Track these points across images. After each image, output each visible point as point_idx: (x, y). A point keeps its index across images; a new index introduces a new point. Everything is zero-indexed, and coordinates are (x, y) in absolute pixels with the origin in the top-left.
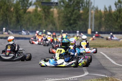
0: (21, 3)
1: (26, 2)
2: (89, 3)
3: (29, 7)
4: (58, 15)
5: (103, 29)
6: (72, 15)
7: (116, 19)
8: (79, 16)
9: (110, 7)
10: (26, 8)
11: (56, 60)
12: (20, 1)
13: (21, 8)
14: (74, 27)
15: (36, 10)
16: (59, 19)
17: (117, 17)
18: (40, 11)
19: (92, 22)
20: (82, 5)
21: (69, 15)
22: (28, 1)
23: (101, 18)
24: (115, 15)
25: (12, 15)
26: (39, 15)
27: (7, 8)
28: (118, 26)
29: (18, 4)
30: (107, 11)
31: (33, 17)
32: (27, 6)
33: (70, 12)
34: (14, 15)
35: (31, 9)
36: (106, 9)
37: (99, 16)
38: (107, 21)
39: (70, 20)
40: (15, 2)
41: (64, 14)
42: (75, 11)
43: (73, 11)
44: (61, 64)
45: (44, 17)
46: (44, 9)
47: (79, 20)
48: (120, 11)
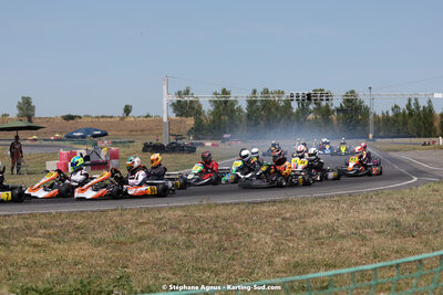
2: (366, 109)
4: (337, 122)
5: (382, 133)
6: (351, 121)
8: (358, 121)
9: (387, 112)
10: (306, 116)
12: (300, 110)
13: (301, 116)
15: (316, 118)
16: (338, 126)
17: (395, 122)
18: (320, 119)
19: (371, 127)
20: (360, 111)
21: (348, 122)
22: (307, 110)
24: (392, 120)
25: (293, 123)
28: (396, 130)
29: (298, 112)
30: (384, 116)
31: (313, 124)
32: (307, 114)
33: (349, 118)
34: (295, 123)
35: (311, 116)
36: (383, 114)
37: (377, 120)
38: (385, 126)
39: (349, 126)
40: (294, 111)
41: (344, 121)
42: (354, 117)
43: (352, 117)
45: (323, 125)
46: (323, 117)
47: (358, 126)
48: (397, 115)
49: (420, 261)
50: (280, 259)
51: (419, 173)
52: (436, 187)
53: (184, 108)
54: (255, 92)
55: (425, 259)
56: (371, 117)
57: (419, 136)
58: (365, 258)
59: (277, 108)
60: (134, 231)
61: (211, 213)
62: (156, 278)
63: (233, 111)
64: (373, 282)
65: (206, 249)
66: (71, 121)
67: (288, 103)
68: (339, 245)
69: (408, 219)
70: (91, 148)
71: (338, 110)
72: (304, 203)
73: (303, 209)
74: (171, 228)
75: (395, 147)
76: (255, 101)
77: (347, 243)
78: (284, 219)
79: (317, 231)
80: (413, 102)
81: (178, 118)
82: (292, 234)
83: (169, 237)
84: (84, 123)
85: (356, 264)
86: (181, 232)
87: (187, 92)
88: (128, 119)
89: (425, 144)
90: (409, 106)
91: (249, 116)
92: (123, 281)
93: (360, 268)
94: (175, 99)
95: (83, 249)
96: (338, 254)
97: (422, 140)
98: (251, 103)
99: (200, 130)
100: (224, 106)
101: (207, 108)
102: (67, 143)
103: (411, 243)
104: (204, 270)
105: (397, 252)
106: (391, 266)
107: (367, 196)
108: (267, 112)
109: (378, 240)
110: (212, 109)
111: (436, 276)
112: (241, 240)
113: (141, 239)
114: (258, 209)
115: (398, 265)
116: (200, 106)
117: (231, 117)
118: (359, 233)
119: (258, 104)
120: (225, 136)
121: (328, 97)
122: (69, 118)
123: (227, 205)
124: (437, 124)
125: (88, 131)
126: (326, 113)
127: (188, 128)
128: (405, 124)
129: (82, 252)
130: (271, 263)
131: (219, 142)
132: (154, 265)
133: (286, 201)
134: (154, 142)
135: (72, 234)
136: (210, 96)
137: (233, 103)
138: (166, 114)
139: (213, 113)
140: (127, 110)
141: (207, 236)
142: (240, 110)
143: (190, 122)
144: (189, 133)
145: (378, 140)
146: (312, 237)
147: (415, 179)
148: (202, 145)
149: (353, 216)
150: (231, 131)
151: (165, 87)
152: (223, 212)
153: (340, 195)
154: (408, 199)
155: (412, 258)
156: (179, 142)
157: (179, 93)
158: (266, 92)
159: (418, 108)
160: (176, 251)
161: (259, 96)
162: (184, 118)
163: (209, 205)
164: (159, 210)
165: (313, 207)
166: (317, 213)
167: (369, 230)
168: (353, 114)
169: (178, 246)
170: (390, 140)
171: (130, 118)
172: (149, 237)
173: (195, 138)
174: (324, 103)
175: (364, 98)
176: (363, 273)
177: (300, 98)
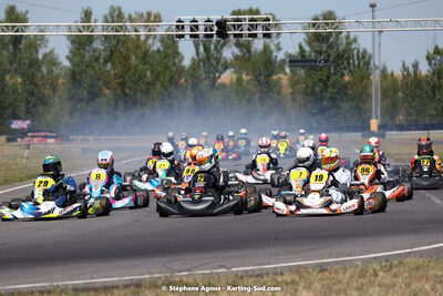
0: (201, 64)
1: (214, 63)
2: (363, 57)
3: (221, 73)
4: (291, 90)
5: (401, 117)
6: (326, 87)
7: (431, 94)
8: (343, 90)
9: (416, 66)
10: (214, 76)
11: (37, 204)
12: (200, 60)
13: (204, 76)
14: (331, 117)
15: (239, 80)
16: (294, 100)
17: (434, 88)
18: (248, 82)
19: (376, 104)
20: (349, 64)
21: (318, 89)
22: (218, 60)
23: (396, 91)
24: (428, 83)
25: (184, 94)
26: (247, 91)
27: (172, 77)
28: (436, 109)
29: (195, 66)
30: (409, 75)
31: (233, 96)
32: (217, 71)
33: (320, 80)
34: (188, 92)
35: (227, 77)
36: (405, 69)
37: (391, 87)
38: (409, 99)
39: (322, 99)
40: (187, 63)
41: (307, 87)
42: (333, 78)
43: (328, 78)
44: (49, 212)
45: (257, 97)
46: (257, 77)
47: (343, 100)
48: (439, 73)
54: (87, 15)
56: (375, 77)
59: (145, 56)
63: (34, 63)
67: (170, 43)
71: (293, 62)
76: (90, 39)
91: (75, 77)
98: (80, 43)
108: (119, 66)
117: (30, 79)
119: (98, 45)
120: (17, 125)
121: (269, 27)
126: (264, 68)
137: (34, 44)
142: (51, 60)
145: (393, 135)
150: (29, 114)
153: (297, 270)
158: (116, 15)
161: (99, 28)
174: (258, 45)
175: (359, 31)
177: (201, 32)
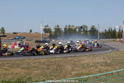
1: (80, 31)
4: (89, 34)
5: (102, 37)
7: (105, 35)
9: (103, 32)
10: (80, 33)
18: (84, 33)
19: (99, 36)
25: (77, 35)
28: (105, 37)
29: (78, 31)
31: (83, 35)
35: (82, 33)
38: (102, 35)
39: (93, 35)
40: (77, 31)
41: (91, 34)
45: (85, 35)
47: (95, 35)
48: (106, 32)
49: (112, 73)
50: (73, 73)
51: (112, 48)
52: (117, 52)
53: (47, 30)
54: (66, 26)
55: (114, 72)
56: (99, 33)
57: (112, 38)
58: (97, 72)
59: (73, 30)
60: (33, 65)
61: (54, 60)
62: (39, 78)
63: (60, 31)
64: (99, 79)
65: (53, 70)
66: (15, 34)
67: (75, 29)
68: (90, 69)
69: (109, 61)
70: (21, 42)
71: (89, 31)
72: (80, 57)
73: (80, 59)
74: (43, 64)
75: (105, 41)
76: (66, 29)
77: (92, 68)
78: (74, 61)
79: (84, 65)
80: (110, 28)
81: (45, 33)
82: (77, 66)
83: (42, 67)
84: (19, 35)
85: (95, 74)
86: (46, 65)
87: (47, 26)
88: (31, 34)
89: (113, 40)
90: (109, 30)
91: (65, 33)
92: (30, 79)
93: (96, 75)
94: (44, 28)
95: (19, 70)
96: (89, 71)
97: (113, 39)
98: (65, 29)
99: (51, 37)
100: (58, 30)
101: (53, 30)
102: (14, 40)
103: (110, 68)
104: (52, 76)
105: (106, 71)
106: (104, 75)
107: (97, 55)
108: (70, 31)
109: (100, 67)
110: (54, 31)
111: (117, 77)
112: (63, 67)
113: (35, 67)
114: (67, 59)
115: (106, 74)
116: (51, 30)
117: (60, 33)
118: (95, 65)
119: (67, 29)
120: (58, 38)
121: (87, 27)
122: (15, 33)
123: (59, 57)
124: (117, 35)
125: (20, 37)
126: (86, 32)
127: (48, 36)
128: (108, 35)
129: (18, 71)
130: (71, 74)
131: (56, 40)
132: (38, 74)
133: (75, 56)
134: (38, 40)
135: (15, 66)
136: (54, 27)
137: (60, 29)
138: (42, 32)
139: (55, 32)
140: (31, 31)
141: (53, 66)
142: (62, 31)
143: (48, 34)
144: (48, 37)
145: (100, 39)
146: (82, 66)
147: (111, 50)
148: (52, 41)
149: (94, 60)
150: (59, 37)
151: (41, 25)
152: (57, 59)
154: (109, 56)
155: (110, 72)
156: (45, 40)
157: (45, 26)
158: (69, 26)
159: (112, 30)
160: (44, 71)
161: (67, 27)
162: (47, 33)
163: (54, 58)
164: (40, 59)
165: (82, 58)
166: (83, 60)
167: (98, 65)
168: (94, 32)
169: (45, 69)
170: (104, 39)
171: (32, 33)
172: (37, 67)
173: (50, 39)
174: (85, 29)
175: (97, 27)
176: (96, 76)
177: (79, 28)
